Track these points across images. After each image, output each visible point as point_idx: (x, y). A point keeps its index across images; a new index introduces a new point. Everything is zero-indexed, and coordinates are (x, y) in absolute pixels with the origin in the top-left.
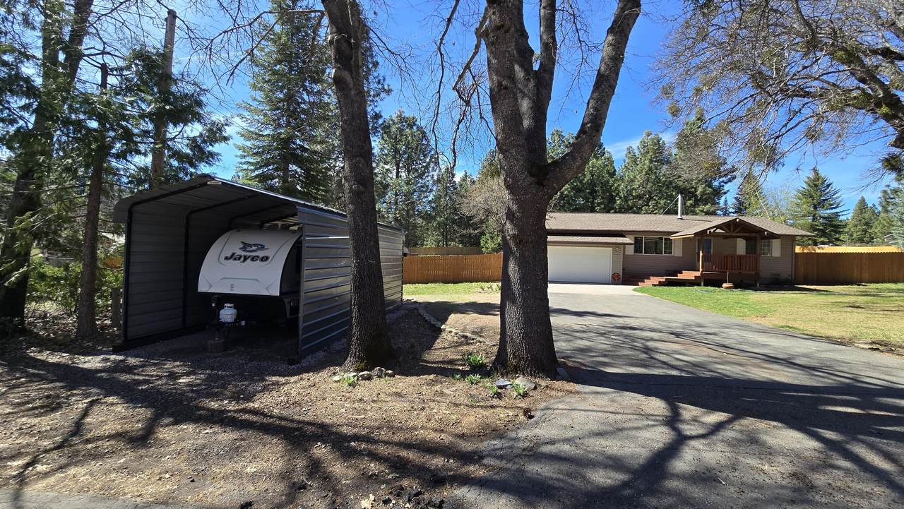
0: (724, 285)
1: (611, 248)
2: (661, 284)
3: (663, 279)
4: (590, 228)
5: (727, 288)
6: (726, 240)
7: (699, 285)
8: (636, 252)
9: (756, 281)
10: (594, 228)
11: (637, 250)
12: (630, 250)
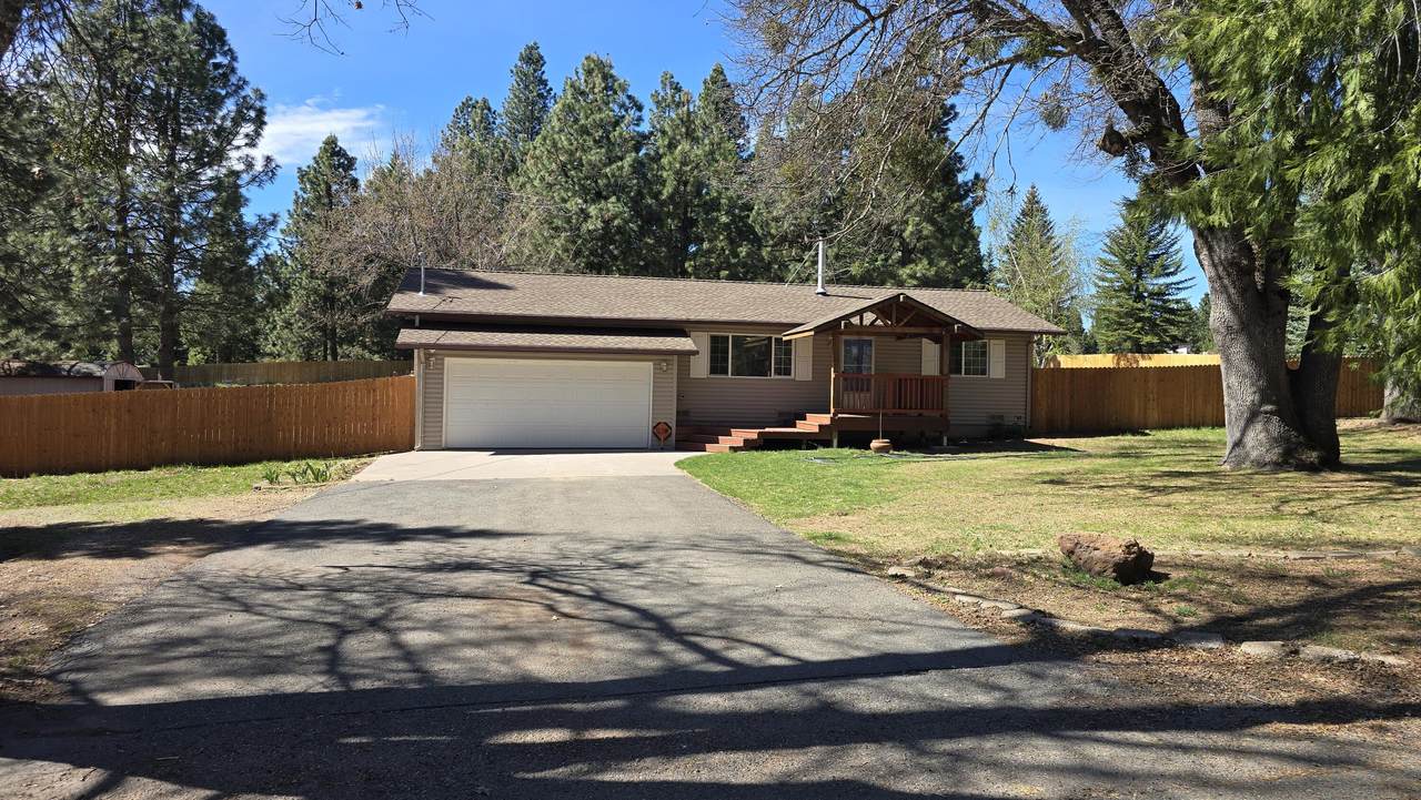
0: (875, 444)
1: (651, 363)
2: (749, 445)
3: (753, 434)
4: (607, 315)
5: (879, 450)
6: (900, 343)
7: (827, 444)
8: (713, 370)
9: (941, 432)
10: (616, 315)
11: (718, 366)
12: (700, 368)
